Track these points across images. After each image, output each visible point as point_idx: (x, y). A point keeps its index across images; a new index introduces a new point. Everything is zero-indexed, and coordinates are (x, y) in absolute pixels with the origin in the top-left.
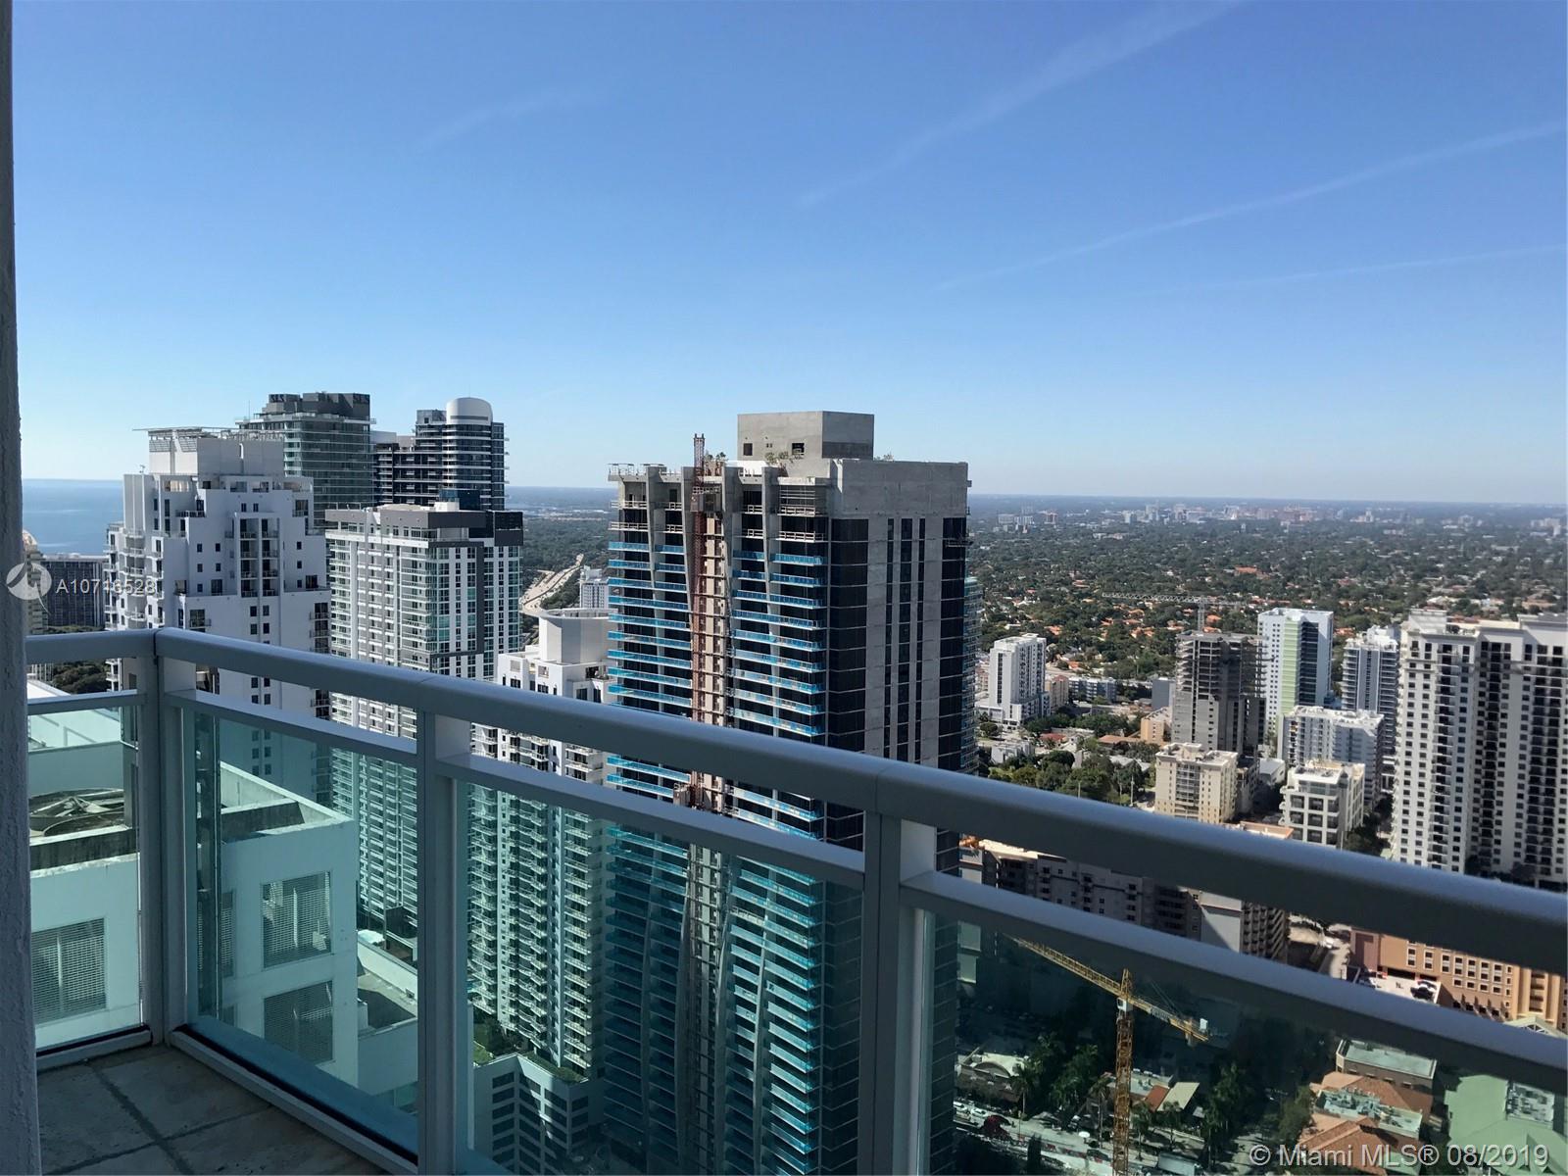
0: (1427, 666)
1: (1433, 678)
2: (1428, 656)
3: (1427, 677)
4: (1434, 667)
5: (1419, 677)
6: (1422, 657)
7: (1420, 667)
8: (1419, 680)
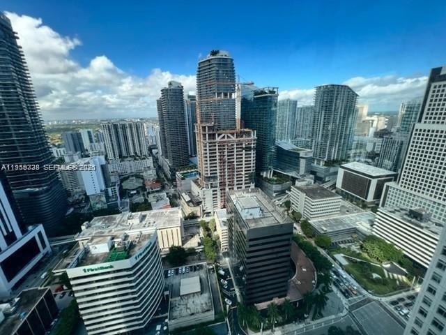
0: (106, 128)
8: (105, 131)
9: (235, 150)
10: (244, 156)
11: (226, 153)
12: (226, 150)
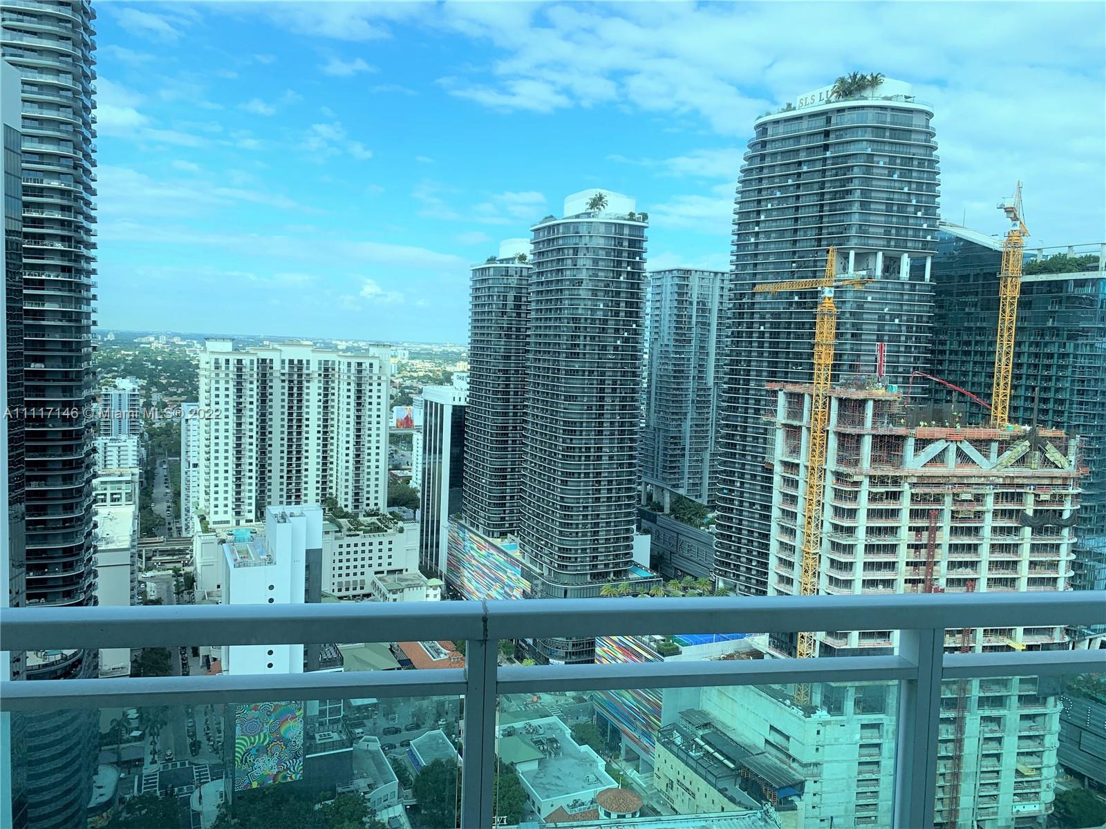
0: (227, 375)
1: (231, 382)
2: (227, 368)
3: (227, 382)
4: (231, 376)
5: (222, 383)
6: (223, 368)
7: (222, 375)
8: (222, 385)
9: (988, 522)
10: (1025, 555)
11: (944, 538)
12: (946, 523)
